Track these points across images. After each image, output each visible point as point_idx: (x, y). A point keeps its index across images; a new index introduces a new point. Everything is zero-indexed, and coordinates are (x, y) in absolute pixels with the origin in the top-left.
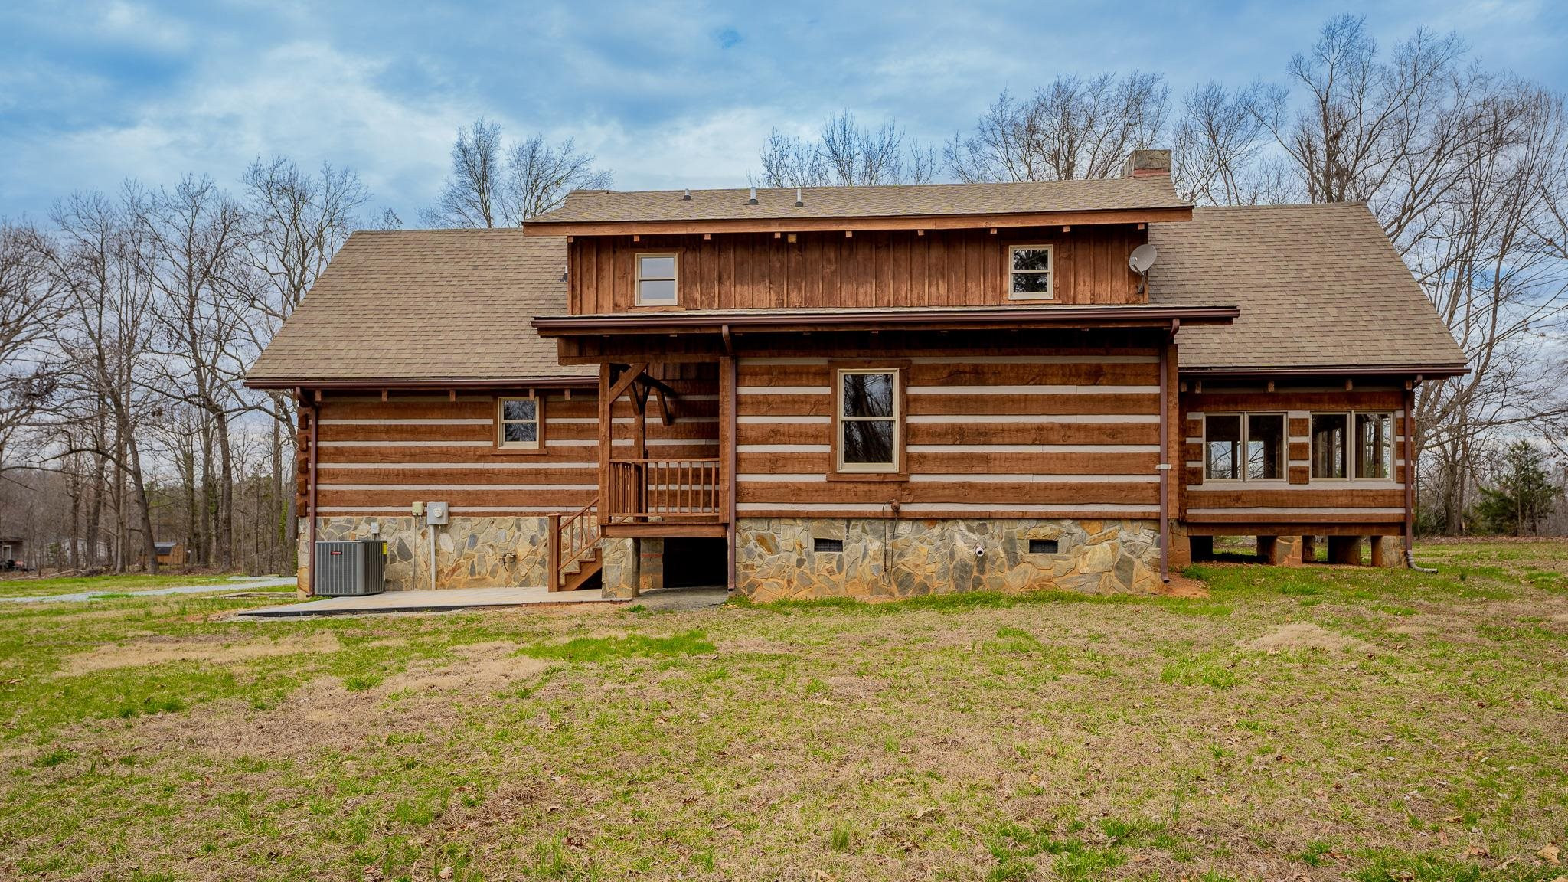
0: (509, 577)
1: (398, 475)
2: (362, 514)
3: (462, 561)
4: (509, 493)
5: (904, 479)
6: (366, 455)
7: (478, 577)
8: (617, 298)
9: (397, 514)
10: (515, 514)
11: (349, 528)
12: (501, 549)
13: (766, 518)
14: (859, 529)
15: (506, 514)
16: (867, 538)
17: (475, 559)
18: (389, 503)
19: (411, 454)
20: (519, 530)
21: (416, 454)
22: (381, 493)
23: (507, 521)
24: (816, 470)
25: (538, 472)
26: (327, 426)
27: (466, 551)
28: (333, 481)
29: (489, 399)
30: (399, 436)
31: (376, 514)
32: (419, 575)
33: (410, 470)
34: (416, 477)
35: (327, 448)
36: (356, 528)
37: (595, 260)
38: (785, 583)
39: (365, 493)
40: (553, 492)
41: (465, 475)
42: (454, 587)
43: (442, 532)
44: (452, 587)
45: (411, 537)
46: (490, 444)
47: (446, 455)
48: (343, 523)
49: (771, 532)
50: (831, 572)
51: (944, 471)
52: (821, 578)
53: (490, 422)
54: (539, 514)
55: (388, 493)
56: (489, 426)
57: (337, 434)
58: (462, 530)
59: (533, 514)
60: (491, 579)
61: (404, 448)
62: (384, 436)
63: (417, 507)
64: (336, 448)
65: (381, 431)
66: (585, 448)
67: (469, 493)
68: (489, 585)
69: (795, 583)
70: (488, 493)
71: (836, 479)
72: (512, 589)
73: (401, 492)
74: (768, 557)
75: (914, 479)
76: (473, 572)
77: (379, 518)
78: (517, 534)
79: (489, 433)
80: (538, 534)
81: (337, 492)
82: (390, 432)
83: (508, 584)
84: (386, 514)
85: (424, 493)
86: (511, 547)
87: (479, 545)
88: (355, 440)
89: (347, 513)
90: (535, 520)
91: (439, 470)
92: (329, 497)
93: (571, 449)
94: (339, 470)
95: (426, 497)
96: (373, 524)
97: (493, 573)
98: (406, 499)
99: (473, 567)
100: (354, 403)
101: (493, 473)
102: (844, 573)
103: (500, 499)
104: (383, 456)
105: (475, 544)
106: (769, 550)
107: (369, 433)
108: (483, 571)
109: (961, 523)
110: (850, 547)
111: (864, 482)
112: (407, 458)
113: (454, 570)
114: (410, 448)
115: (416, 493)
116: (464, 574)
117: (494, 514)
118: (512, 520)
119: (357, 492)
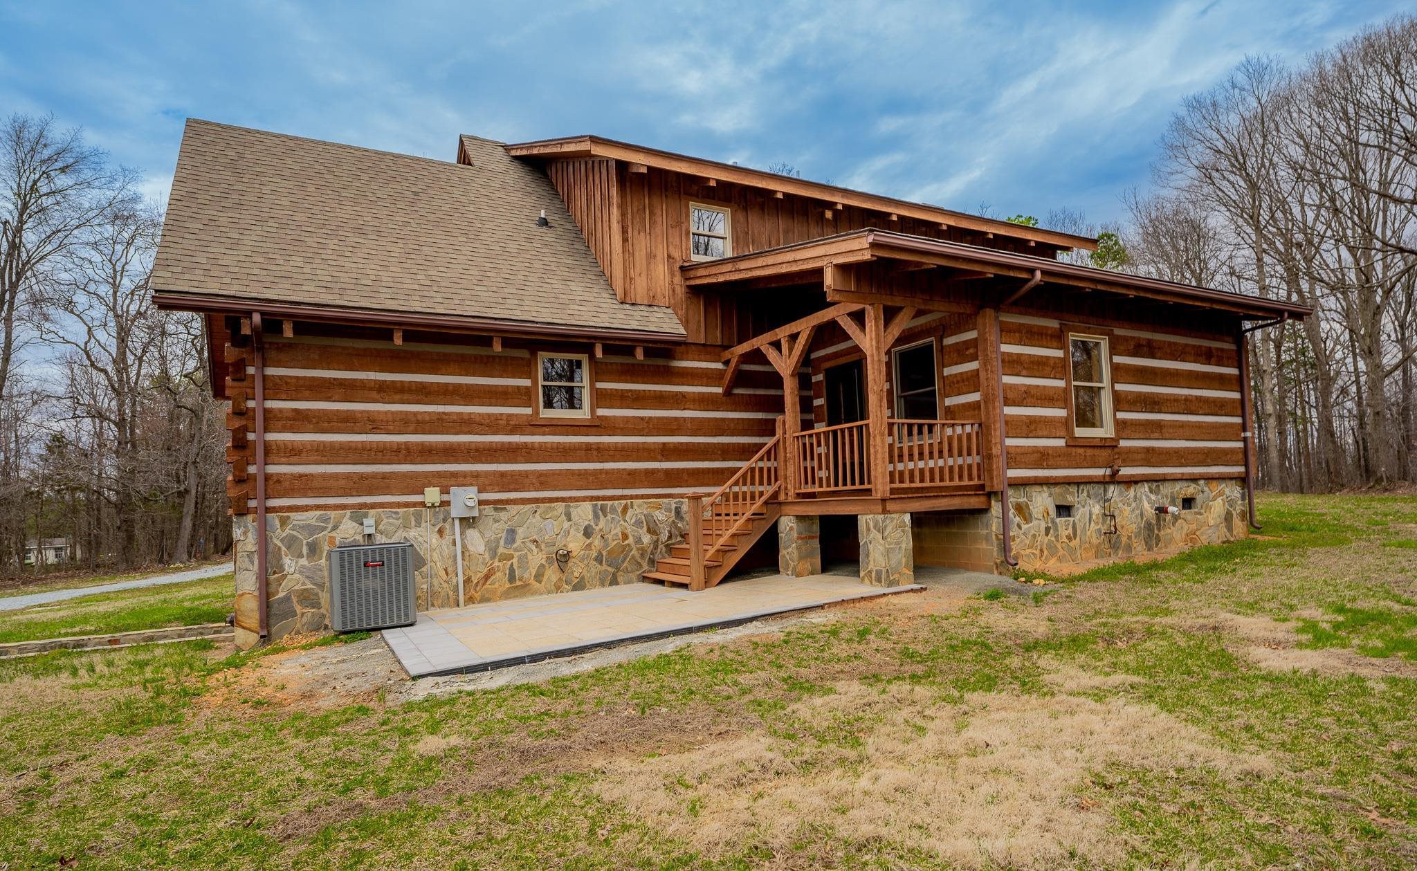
0: (560, 579)
1: (398, 450)
2: (343, 507)
3: (496, 563)
4: (554, 473)
5: (1114, 444)
6: (347, 422)
7: (518, 583)
8: (671, 248)
9: (399, 505)
10: (563, 500)
11: (324, 529)
12: (548, 545)
13: (1022, 485)
14: (1085, 494)
15: (551, 500)
16: (1091, 502)
17: (514, 561)
18: (386, 491)
19: (418, 422)
20: (569, 519)
21: (424, 422)
22: (374, 476)
23: (554, 509)
24: (1058, 435)
25: (588, 448)
26: (281, 377)
27: (501, 550)
28: (293, 459)
29: (525, 354)
30: (398, 397)
31: (365, 506)
32: (436, 588)
33: (417, 444)
34: (426, 453)
35: (281, 410)
36: (335, 528)
37: (647, 201)
38: (1038, 552)
39: (348, 476)
40: (607, 472)
41: (496, 451)
42: (488, 600)
43: (469, 527)
44: (484, 600)
45: (424, 537)
46: (529, 411)
47: (467, 425)
48: (313, 522)
49: (1025, 499)
50: (1069, 538)
51: (1137, 436)
52: (1064, 545)
53: (526, 383)
54: (592, 499)
55: (384, 476)
56: (527, 388)
57: (297, 389)
58: (495, 526)
59: (585, 499)
60: (536, 585)
61: (407, 413)
62: (374, 395)
63: (432, 495)
64: (296, 411)
65: (371, 389)
66: (642, 418)
67: (503, 474)
68: (534, 593)
69: (1046, 552)
70: (526, 474)
71: (1074, 443)
72: (565, 594)
73: (405, 475)
74: (1024, 527)
75: (1123, 443)
76: (512, 578)
77: (372, 512)
78: (567, 525)
79: (524, 397)
80: (592, 524)
81: (301, 476)
82: (384, 391)
83: (558, 588)
84: (382, 505)
85: (439, 475)
86: (560, 544)
87: (518, 543)
88: (328, 399)
89: (318, 507)
90: (587, 507)
91: (459, 444)
92: (286, 484)
93: (627, 419)
94: (303, 444)
95: (446, 482)
96: (366, 522)
97: (539, 577)
98: (416, 484)
99: (512, 570)
100: (325, 347)
101: (533, 448)
102: (1078, 538)
103: (544, 481)
104: (374, 424)
105: (513, 541)
106: (1025, 519)
107: (350, 390)
108: (526, 576)
109: (1146, 485)
110: (1080, 512)
111: (1090, 447)
112: (412, 427)
113: (487, 577)
114: (415, 414)
115: (426, 475)
116: (500, 581)
117: (536, 501)
118: (560, 507)
119: (335, 476)
